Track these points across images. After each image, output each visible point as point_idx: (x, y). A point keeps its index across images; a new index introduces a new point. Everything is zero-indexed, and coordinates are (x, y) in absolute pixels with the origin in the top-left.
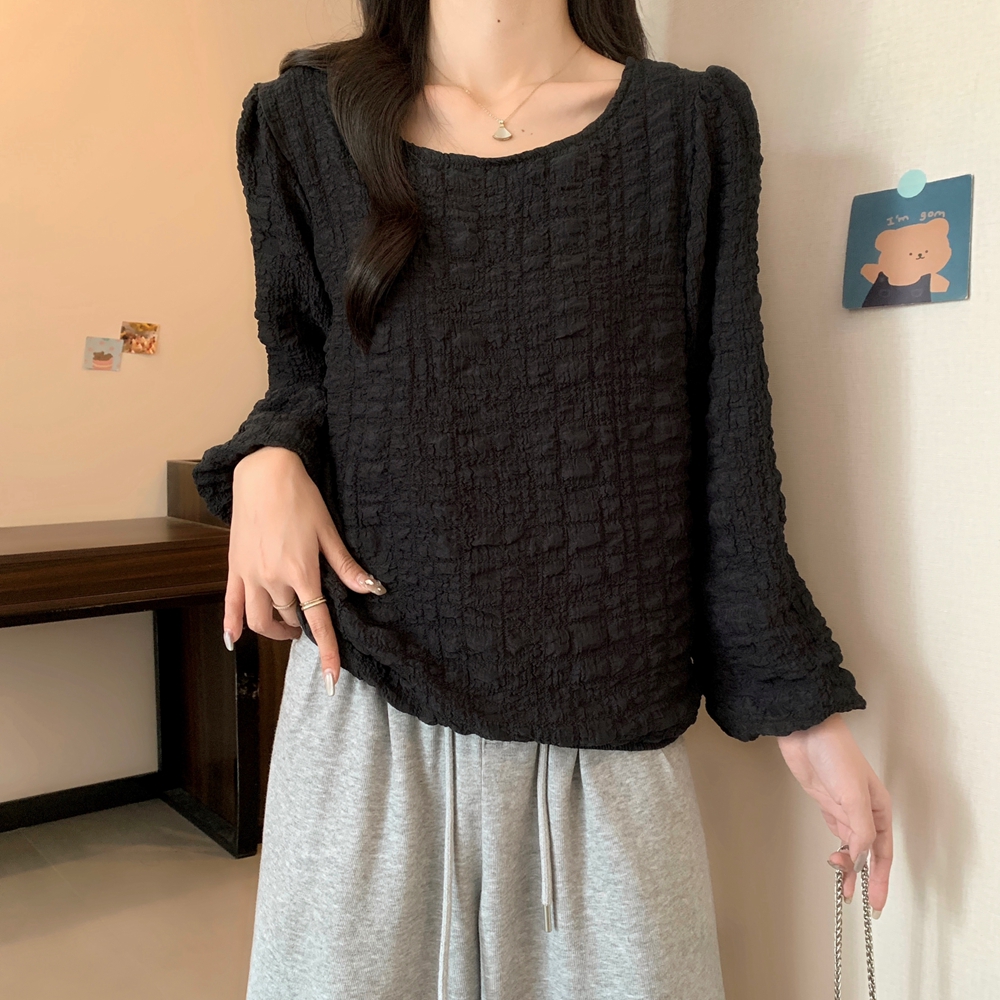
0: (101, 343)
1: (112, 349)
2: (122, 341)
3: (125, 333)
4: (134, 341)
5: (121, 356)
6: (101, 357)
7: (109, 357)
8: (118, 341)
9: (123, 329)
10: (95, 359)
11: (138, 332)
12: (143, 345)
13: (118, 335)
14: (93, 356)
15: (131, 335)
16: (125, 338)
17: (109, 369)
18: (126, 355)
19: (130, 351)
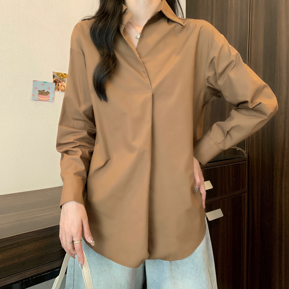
0: (43, 85)
1: (49, 88)
2: (54, 84)
3: (55, 79)
4: (60, 84)
5: (54, 93)
6: (42, 93)
7: (48, 93)
8: (52, 83)
9: (54, 76)
10: (38, 94)
11: (60, 78)
12: (64, 87)
13: (51, 80)
14: (38, 92)
15: (57, 80)
16: (55, 82)
17: (47, 101)
18: (57, 93)
19: (59, 90)
